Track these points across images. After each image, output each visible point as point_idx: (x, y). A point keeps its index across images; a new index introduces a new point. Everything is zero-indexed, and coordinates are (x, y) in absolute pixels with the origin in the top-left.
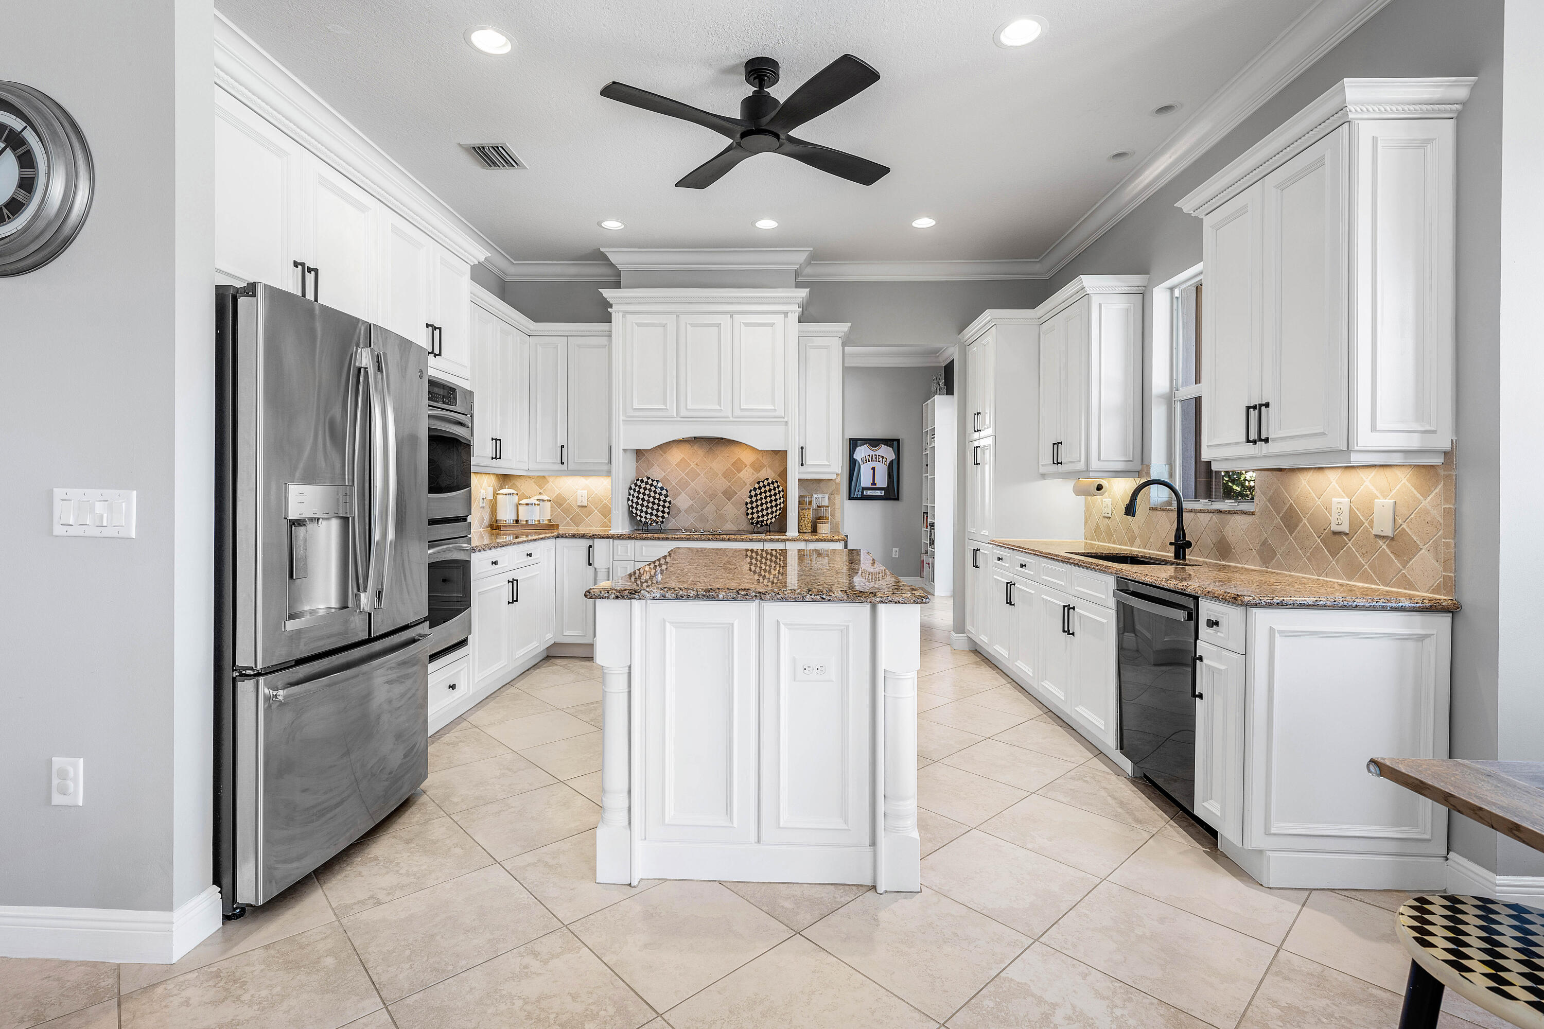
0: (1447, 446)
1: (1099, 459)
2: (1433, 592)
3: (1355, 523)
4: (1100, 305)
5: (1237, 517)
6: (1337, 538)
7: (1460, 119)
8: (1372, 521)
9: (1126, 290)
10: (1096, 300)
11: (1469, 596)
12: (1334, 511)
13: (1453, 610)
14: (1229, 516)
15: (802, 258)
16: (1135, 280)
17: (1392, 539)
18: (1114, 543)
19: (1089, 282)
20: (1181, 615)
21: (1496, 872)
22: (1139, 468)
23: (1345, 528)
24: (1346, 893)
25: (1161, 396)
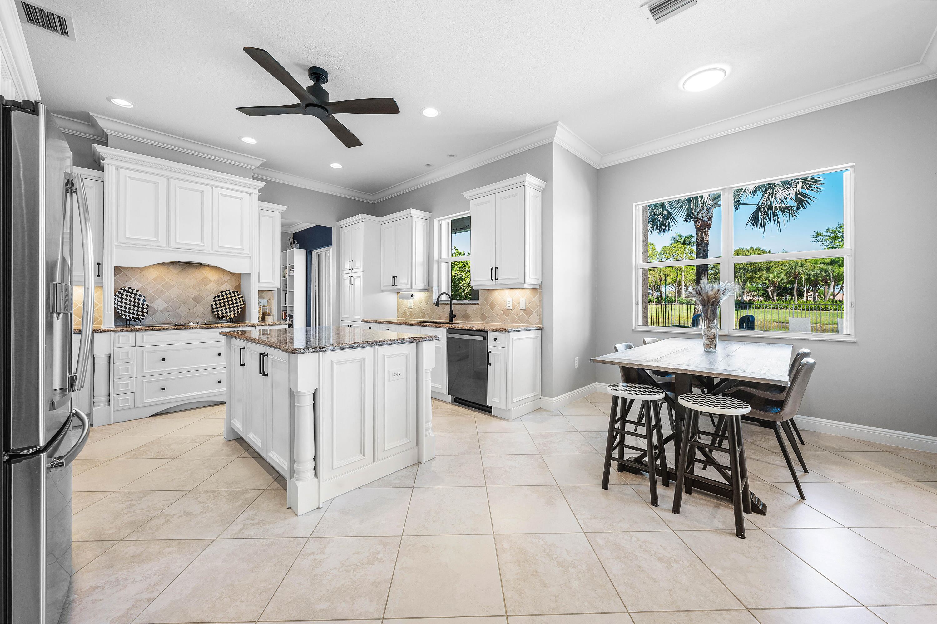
0: (540, 283)
1: (416, 284)
2: (536, 325)
3: (514, 306)
4: (416, 222)
5: (472, 305)
6: (508, 310)
7: (542, 192)
8: (519, 305)
9: (424, 218)
10: (414, 219)
11: (545, 325)
12: (507, 302)
13: (541, 329)
14: (469, 305)
15: (258, 163)
16: (428, 214)
17: (525, 310)
18: (414, 318)
19: (414, 212)
20: (482, 338)
21: (552, 398)
22: (427, 288)
23: (511, 308)
24: (526, 415)
25: (436, 261)
